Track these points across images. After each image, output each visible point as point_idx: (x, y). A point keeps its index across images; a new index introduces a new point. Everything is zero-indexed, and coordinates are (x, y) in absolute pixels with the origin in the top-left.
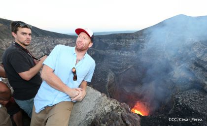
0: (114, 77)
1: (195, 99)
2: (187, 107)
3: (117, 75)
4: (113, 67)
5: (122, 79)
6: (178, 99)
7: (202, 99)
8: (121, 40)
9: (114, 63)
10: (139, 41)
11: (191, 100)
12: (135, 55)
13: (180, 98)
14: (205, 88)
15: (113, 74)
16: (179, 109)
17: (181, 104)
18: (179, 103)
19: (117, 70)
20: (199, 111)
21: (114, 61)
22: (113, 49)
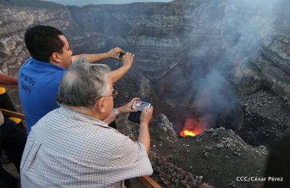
0: (149, 86)
1: (263, 104)
2: (256, 115)
3: (153, 83)
4: (145, 68)
5: (162, 88)
6: (245, 107)
7: (270, 102)
8: (153, 17)
9: (146, 61)
10: (184, 19)
11: (259, 106)
12: (178, 45)
13: (246, 105)
14: (273, 87)
15: (147, 81)
16: (249, 120)
17: (249, 112)
18: (247, 112)
19: (152, 74)
20: (269, 118)
21: (146, 57)
22: (140, 35)
